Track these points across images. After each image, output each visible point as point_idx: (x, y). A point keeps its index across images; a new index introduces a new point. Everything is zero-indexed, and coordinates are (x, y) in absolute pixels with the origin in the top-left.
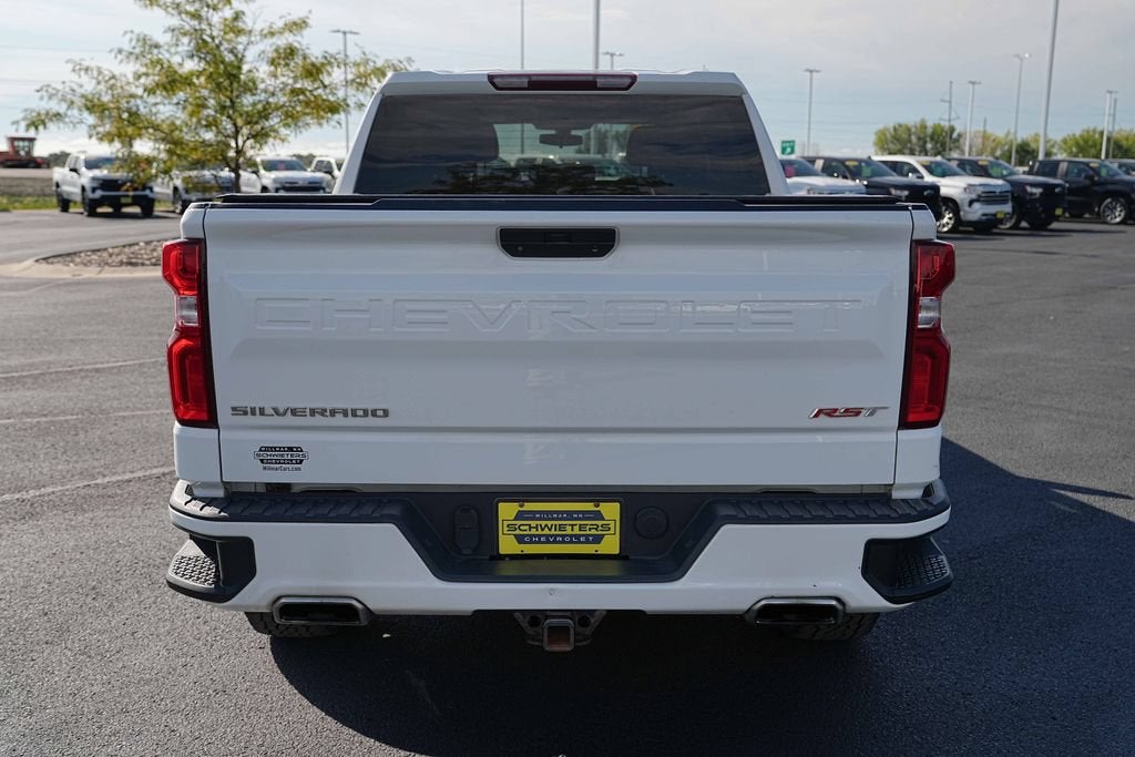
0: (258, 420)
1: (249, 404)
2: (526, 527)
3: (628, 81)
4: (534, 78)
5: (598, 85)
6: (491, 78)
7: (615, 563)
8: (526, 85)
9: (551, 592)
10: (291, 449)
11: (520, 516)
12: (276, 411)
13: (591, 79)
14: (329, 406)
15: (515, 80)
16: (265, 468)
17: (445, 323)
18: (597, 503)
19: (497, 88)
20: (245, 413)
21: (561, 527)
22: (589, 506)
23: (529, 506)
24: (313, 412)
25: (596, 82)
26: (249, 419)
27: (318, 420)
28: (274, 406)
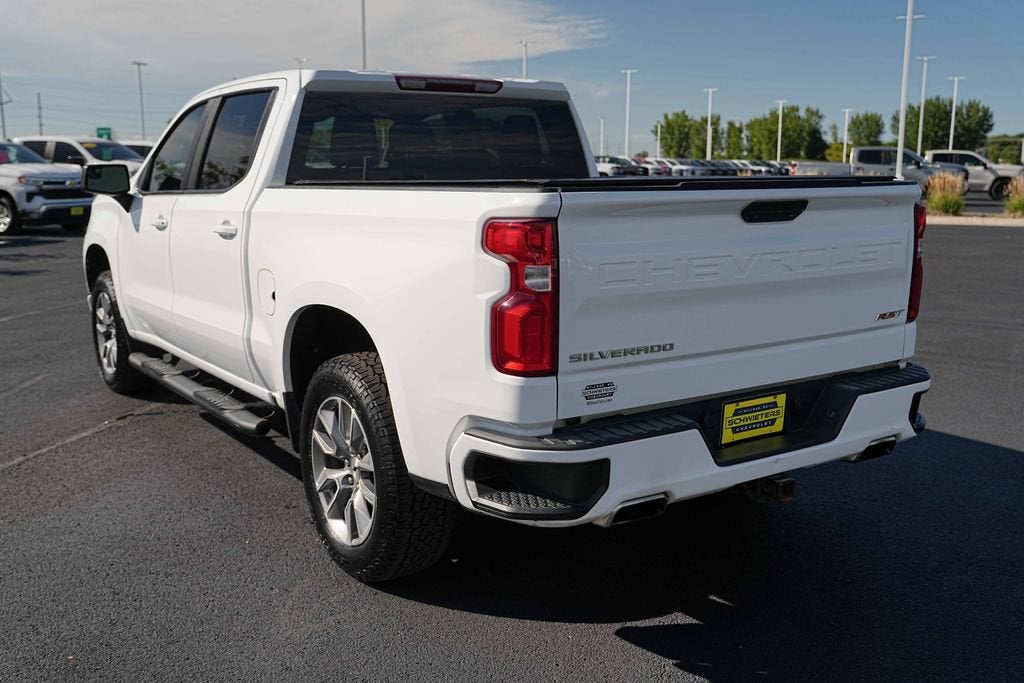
0: (589, 364)
1: (582, 352)
2: (739, 422)
3: (497, 86)
4: (430, 81)
5: (476, 89)
6: (398, 78)
7: (780, 437)
8: (424, 86)
9: (776, 461)
10: (606, 385)
11: (736, 413)
12: (602, 356)
13: (470, 83)
14: (635, 346)
15: (416, 81)
16: (588, 404)
17: (717, 274)
18: (775, 395)
19: (401, 88)
20: (579, 359)
21: (756, 417)
22: (770, 399)
23: (743, 405)
24: (626, 352)
25: (475, 86)
26: (582, 365)
27: (630, 358)
28: (599, 350)
